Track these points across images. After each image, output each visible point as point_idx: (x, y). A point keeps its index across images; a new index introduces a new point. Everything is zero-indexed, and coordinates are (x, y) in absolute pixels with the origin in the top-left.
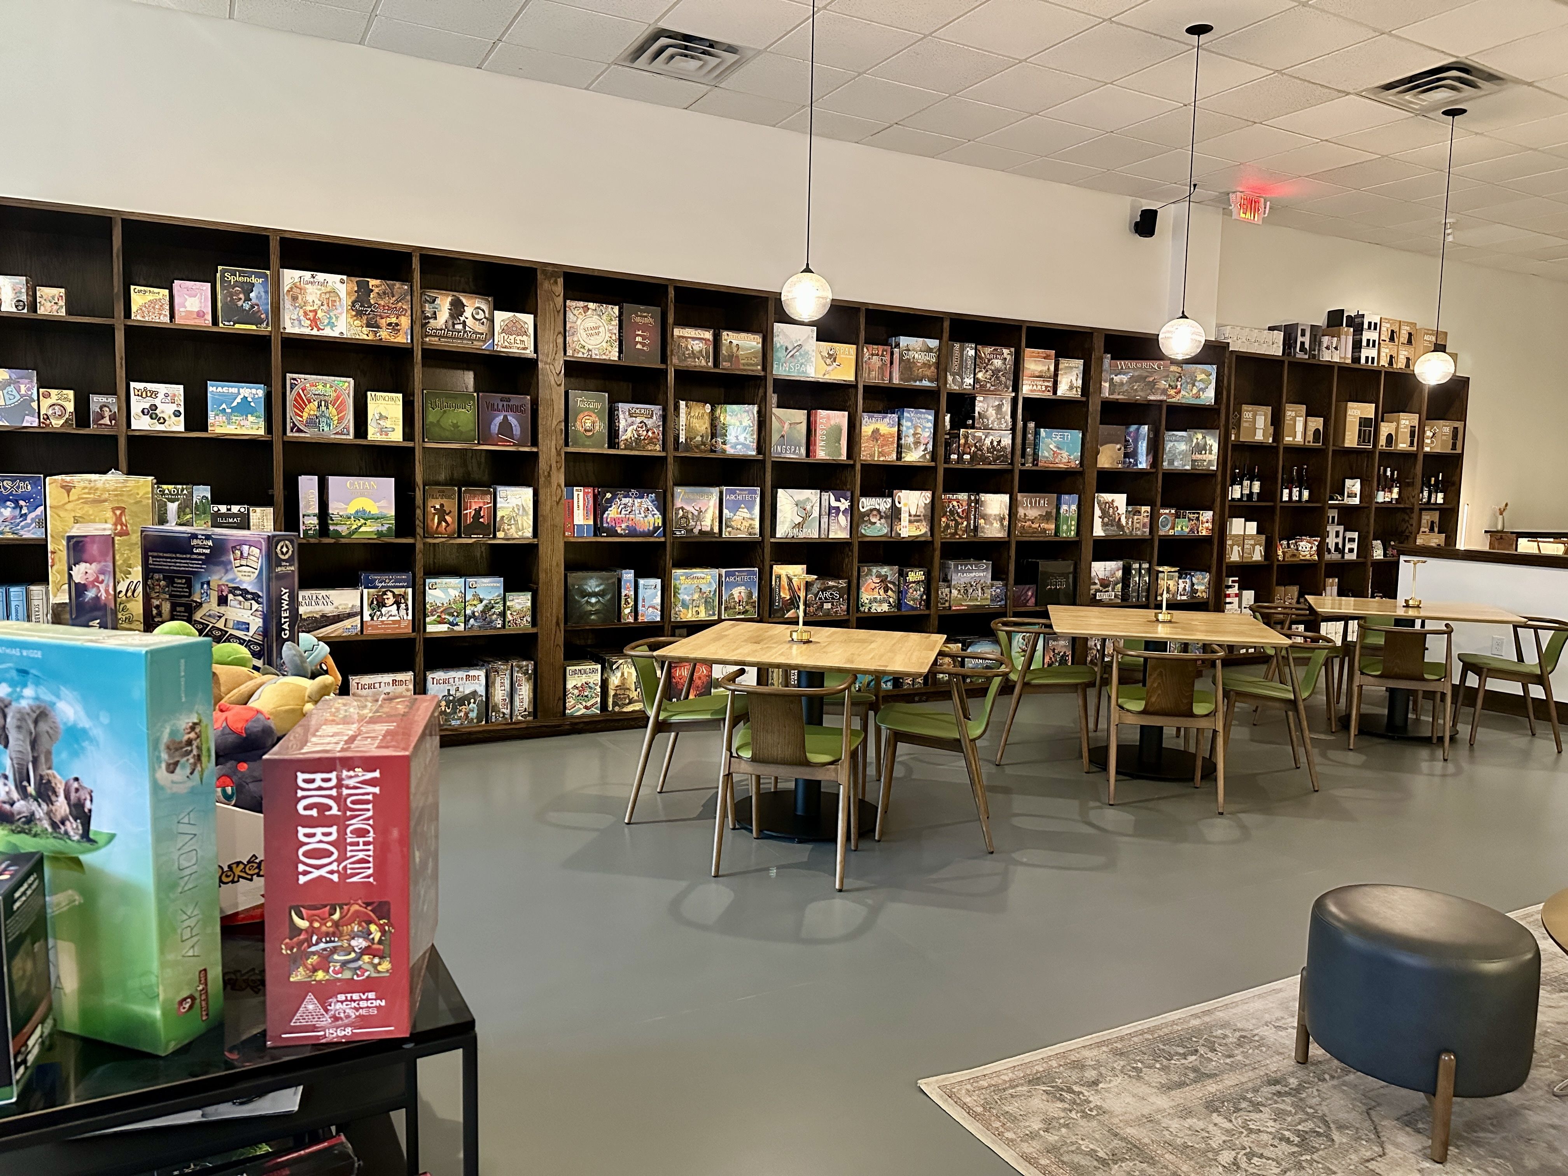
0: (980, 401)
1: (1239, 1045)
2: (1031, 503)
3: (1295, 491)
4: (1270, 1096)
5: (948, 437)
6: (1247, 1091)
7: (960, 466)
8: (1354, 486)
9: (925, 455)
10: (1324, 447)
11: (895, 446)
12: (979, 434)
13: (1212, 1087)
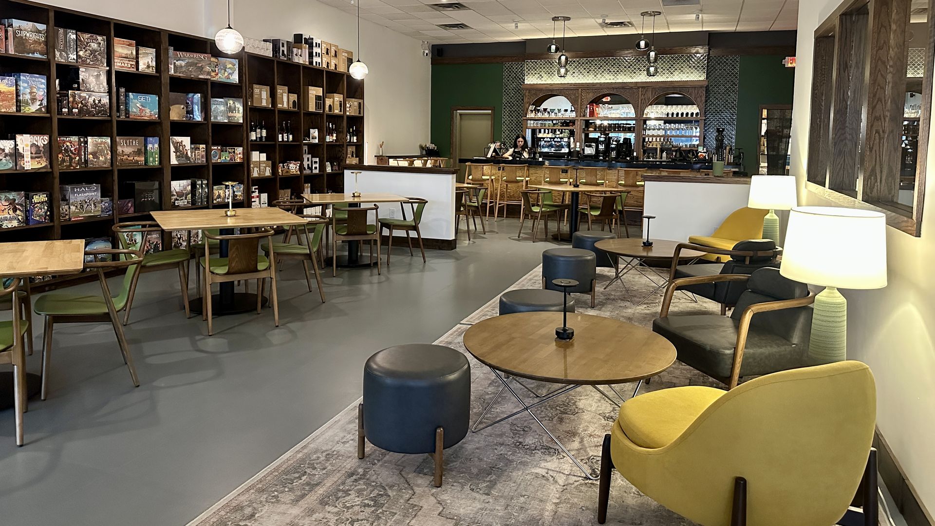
0: (83, 72)
1: (327, 460)
2: (126, 143)
3: (285, 135)
4: (352, 483)
5: (58, 96)
6: (339, 485)
7: (70, 117)
8: (315, 133)
9: (41, 108)
10: (298, 111)
11: (15, 101)
12: (84, 94)
13: (321, 491)
